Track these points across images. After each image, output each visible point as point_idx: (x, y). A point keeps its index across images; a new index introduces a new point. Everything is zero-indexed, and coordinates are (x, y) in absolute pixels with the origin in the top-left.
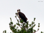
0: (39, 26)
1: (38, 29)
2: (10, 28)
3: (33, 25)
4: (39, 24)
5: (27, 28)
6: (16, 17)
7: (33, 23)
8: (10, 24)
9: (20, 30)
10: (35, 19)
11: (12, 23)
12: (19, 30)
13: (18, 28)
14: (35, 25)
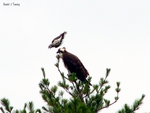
0: (118, 91)
1: (117, 99)
2: (41, 95)
3: (104, 87)
4: (118, 84)
5: (88, 95)
6: (57, 65)
7: (103, 82)
8: (41, 86)
9: (69, 101)
10: (108, 71)
11: (46, 82)
12: (65, 101)
14: (108, 88)
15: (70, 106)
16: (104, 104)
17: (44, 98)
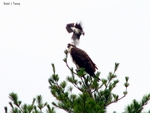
0: (126, 85)
1: (125, 93)
2: (50, 90)
3: (112, 82)
4: (127, 79)
5: (96, 90)
6: (65, 61)
7: (112, 76)
8: (50, 81)
9: (78, 96)
11: (55, 78)
12: (74, 97)
13: (71, 89)
14: (116, 82)
15: (79, 101)
16: (113, 99)
17: (53, 93)
